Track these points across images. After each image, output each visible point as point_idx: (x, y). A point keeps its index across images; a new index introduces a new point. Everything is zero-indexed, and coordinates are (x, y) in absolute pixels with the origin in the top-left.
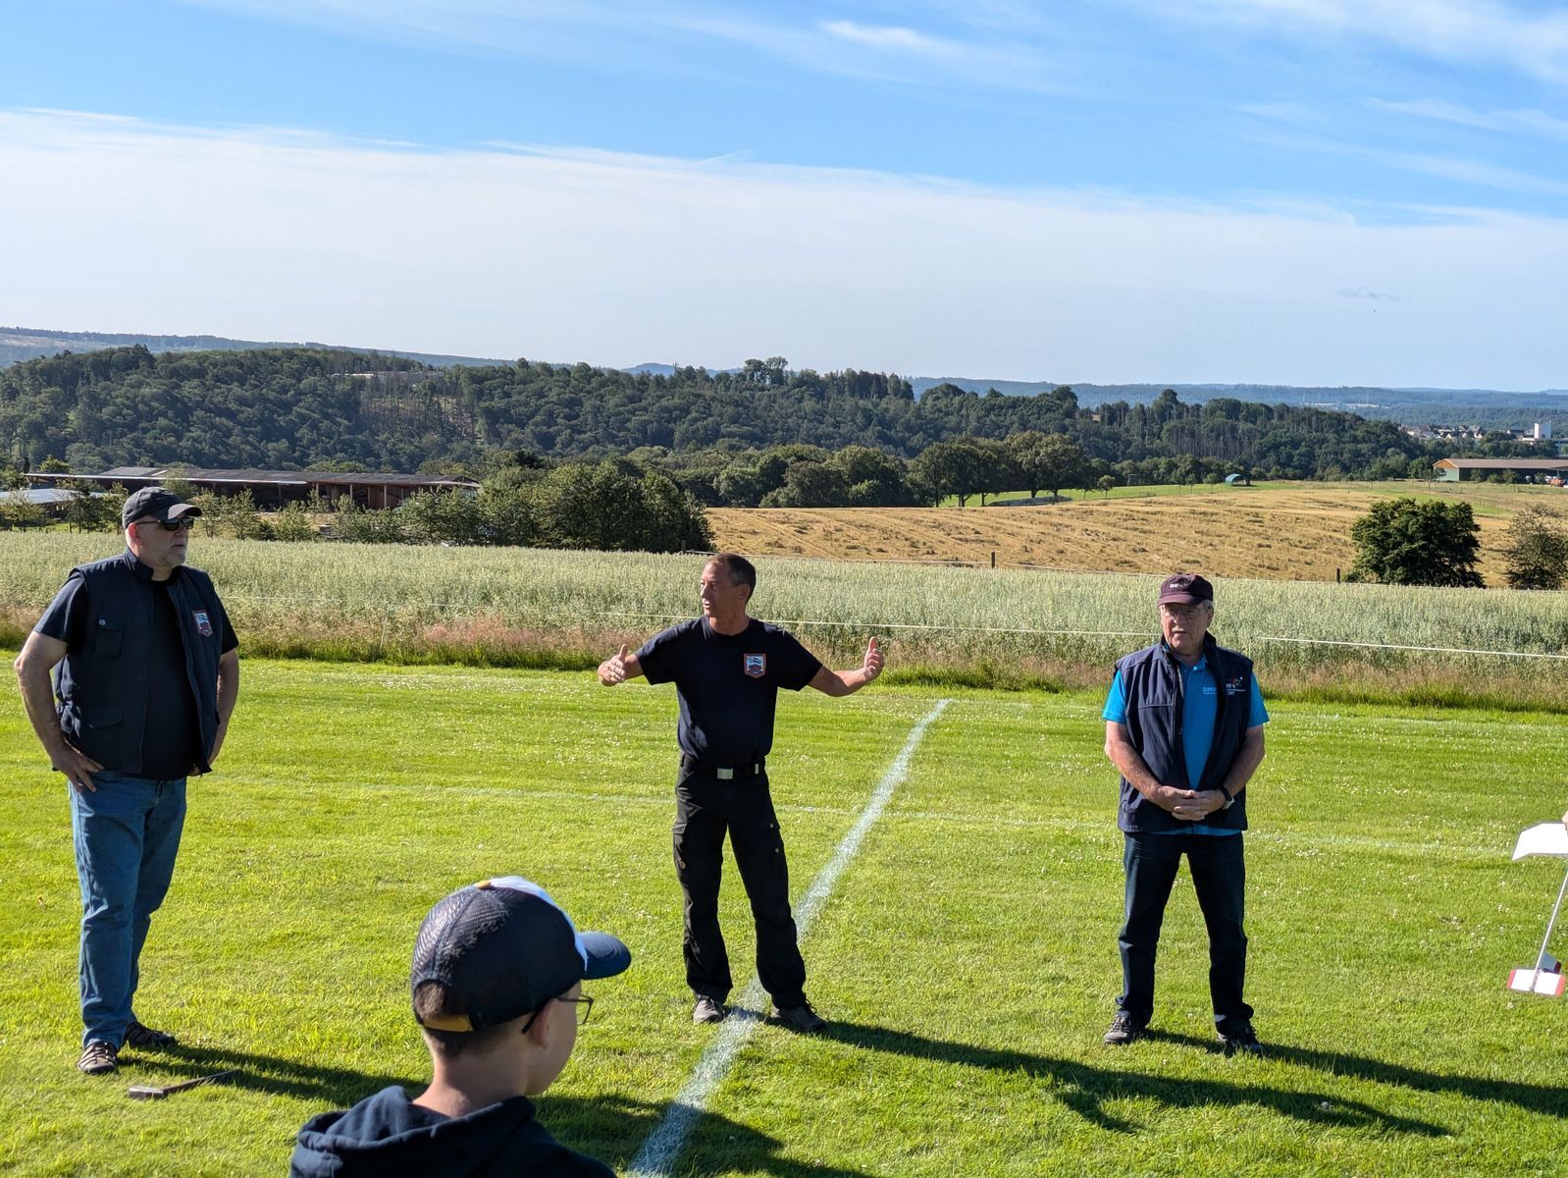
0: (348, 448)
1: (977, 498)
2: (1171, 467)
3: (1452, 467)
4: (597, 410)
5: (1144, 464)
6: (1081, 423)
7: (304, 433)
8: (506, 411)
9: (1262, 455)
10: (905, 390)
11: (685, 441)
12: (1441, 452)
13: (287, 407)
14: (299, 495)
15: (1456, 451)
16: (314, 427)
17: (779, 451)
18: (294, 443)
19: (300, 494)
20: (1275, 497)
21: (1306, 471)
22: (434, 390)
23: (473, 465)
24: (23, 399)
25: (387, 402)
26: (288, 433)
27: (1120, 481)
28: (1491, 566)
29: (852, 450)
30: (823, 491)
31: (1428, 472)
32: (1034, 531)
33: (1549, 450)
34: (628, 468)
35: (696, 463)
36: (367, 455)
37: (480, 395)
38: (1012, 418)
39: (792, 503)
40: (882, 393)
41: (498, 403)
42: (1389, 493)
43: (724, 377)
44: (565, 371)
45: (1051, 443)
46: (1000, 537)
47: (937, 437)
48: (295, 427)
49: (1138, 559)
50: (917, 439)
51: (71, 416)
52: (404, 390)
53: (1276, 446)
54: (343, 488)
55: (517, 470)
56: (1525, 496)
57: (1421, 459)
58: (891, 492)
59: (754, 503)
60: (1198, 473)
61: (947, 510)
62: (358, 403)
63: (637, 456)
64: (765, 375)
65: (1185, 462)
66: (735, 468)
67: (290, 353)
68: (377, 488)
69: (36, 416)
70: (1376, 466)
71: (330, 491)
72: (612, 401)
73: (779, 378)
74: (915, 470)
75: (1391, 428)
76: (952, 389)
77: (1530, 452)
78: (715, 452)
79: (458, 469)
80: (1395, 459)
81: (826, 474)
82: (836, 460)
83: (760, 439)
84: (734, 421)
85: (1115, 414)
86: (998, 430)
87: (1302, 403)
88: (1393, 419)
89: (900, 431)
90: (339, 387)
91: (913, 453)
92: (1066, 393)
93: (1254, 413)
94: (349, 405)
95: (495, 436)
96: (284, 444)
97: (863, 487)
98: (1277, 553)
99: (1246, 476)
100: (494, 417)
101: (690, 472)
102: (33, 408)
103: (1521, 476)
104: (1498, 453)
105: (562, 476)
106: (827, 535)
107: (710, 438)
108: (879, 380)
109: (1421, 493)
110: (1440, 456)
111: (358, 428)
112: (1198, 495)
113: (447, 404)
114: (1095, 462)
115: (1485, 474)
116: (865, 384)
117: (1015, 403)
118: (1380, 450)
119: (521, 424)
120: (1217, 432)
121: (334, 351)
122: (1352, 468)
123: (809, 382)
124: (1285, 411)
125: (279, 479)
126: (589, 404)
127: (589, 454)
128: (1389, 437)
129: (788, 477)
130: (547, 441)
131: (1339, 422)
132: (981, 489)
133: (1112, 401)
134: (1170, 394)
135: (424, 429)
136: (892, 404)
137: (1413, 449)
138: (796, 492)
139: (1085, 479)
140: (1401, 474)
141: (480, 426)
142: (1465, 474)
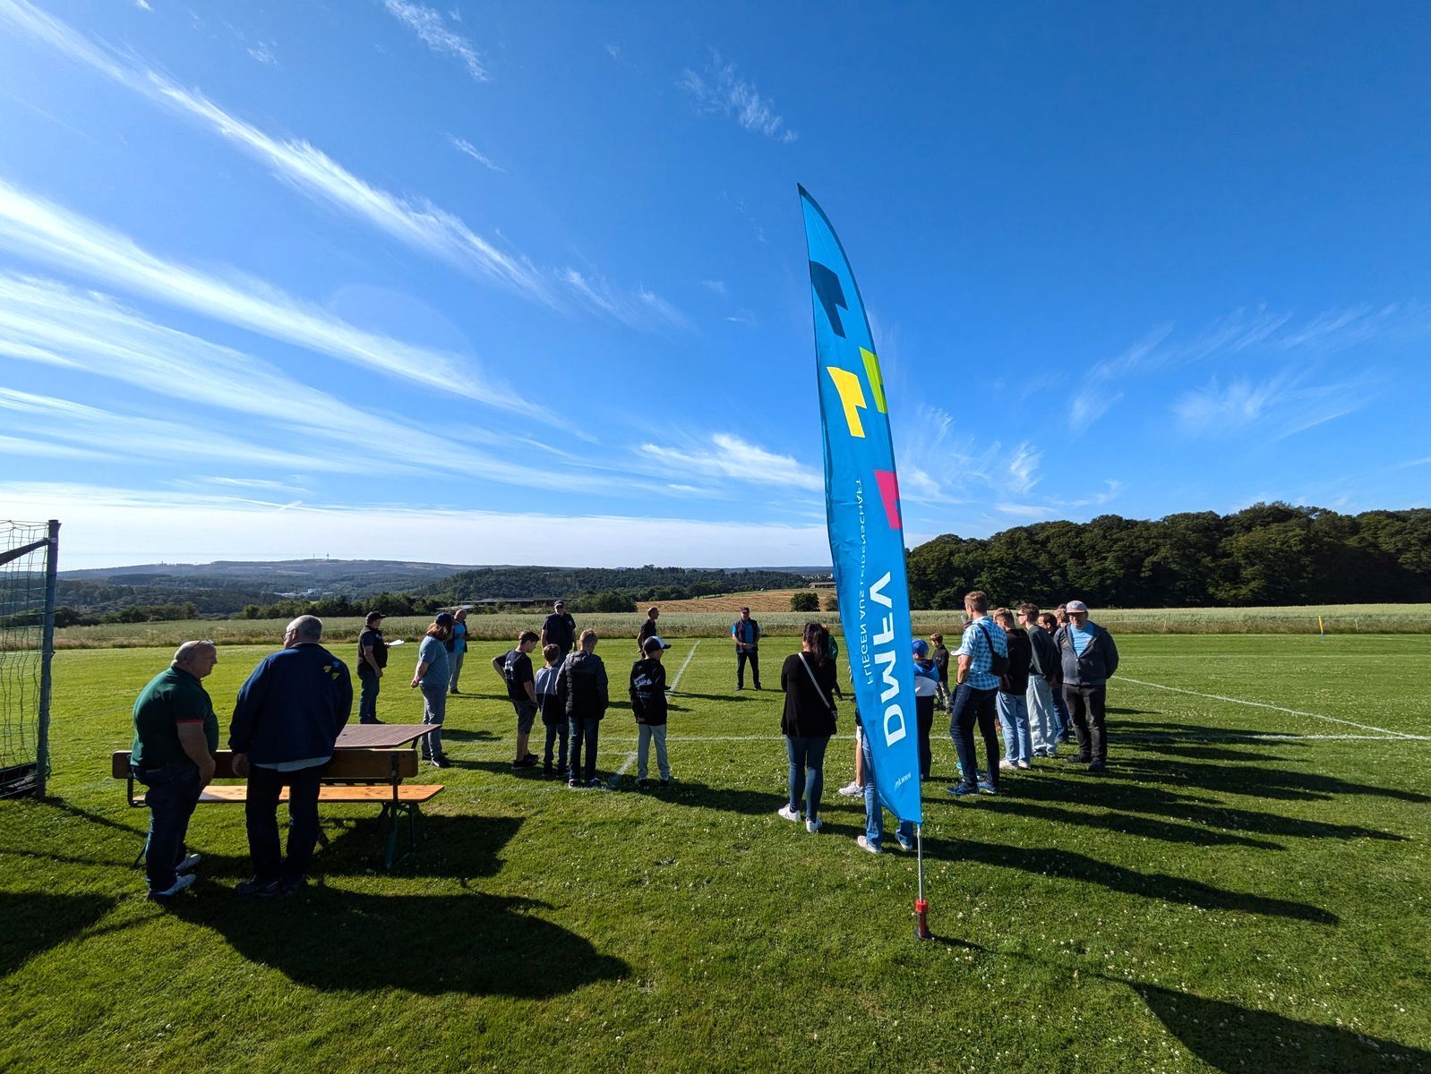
0: (543, 591)
3: (813, 584)
7: (532, 588)
8: (583, 581)
11: (629, 586)
12: (810, 581)
13: (527, 582)
14: (532, 604)
15: (814, 581)
16: (535, 586)
18: (529, 591)
22: (565, 576)
23: (576, 594)
25: (553, 579)
28: (822, 607)
31: (807, 586)
34: (615, 593)
35: (633, 591)
37: (577, 576)
41: (582, 578)
42: (798, 591)
44: (598, 570)
48: (529, 587)
52: (558, 576)
54: (543, 602)
56: (828, 590)
62: (546, 580)
63: (617, 590)
66: (642, 592)
67: (528, 568)
70: (796, 585)
71: (540, 603)
72: (610, 577)
74: (687, 591)
75: (798, 576)
77: (830, 580)
79: (572, 596)
80: (801, 583)
90: (541, 577)
94: (543, 581)
95: (581, 587)
96: (527, 591)
98: (773, 607)
100: (580, 582)
101: (631, 593)
103: (829, 586)
104: (823, 581)
105: (599, 596)
107: (635, 585)
109: (805, 591)
110: (809, 582)
111: (546, 586)
113: (568, 579)
115: (821, 586)
118: (796, 581)
119: (588, 583)
122: (790, 586)
125: (526, 600)
126: (604, 578)
127: (605, 590)
128: (799, 578)
130: (594, 588)
135: (563, 586)
137: (804, 581)
140: (801, 587)
141: (577, 585)
142: (816, 586)
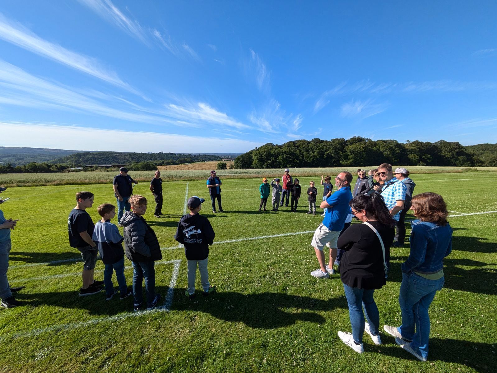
0: (116, 162)
1: (183, 164)
2: (200, 161)
3: (224, 160)
4: (143, 157)
5: (198, 160)
6: (192, 157)
7: (110, 160)
8: (133, 157)
9: (208, 159)
10: (175, 154)
11: (153, 160)
12: (223, 158)
13: (108, 158)
16: (111, 160)
17: (163, 160)
18: (109, 161)
19: (111, 167)
20: (209, 163)
21: (212, 160)
22: (125, 155)
23: (131, 163)
24: (74, 158)
25: (120, 157)
26: (108, 160)
27: (196, 162)
28: (228, 168)
29: (170, 160)
30: (168, 164)
31: (222, 160)
32: (189, 167)
33: (231, 158)
36: (118, 162)
37: (130, 156)
38: (186, 157)
39: (165, 165)
40: (173, 155)
41: (132, 157)
42: (219, 162)
43: (157, 153)
44: (140, 153)
45: (189, 159)
46: (186, 167)
47: (178, 158)
49: (198, 169)
50: (177, 159)
51: (81, 160)
52: (121, 156)
53: (209, 158)
54: (116, 166)
55: (136, 163)
56: (229, 162)
57: (221, 159)
58: (175, 164)
59: (161, 165)
60: (203, 161)
61: (180, 165)
62: (116, 157)
63: (149, 161)
64: (161, 154)
65: (202, 160)
66: (159, 162)
67: (108, 152)
68: (120, 166)
69: (76, 160)
70: (218, 160)
71: (114, 166)
72: (145, 156)
73: (162, 153)
74: (177, 162)
76: (180, 154)
77: (230, 158)
78: (157, 161)
79: (129, 163)
80: (219, 159)
81: (168, 162)
82: (169, 161)
83: (161, 159)
84: (158, 158)
85: (195, 156)
86: (184, 158)
87: (211, 155)
88: (219, 156)
89: (175, 158)
90: (114, 156)
91: (176, 160)
92: (190, 154)
93: (207, 156)
94: (115, 157)
95: (133, 160)
96: (108, 162)
97: (172, 163)
98: (210, 167)
99: (207, 161)
100: (132, 158)
101: (154, 163)
102: (75, 159)
103: (229, 160)
104: (227, 158)
105: (141, 164)
106: (169, 168)
107: (156, 159)
108: (173, 153)
109: (222, 162)
111: (117, 160)
112: (203, 163)
113: (127, 157)
114: (194, 160)
116: (171, 154)
117: (186, 155)
118: (218, 158)
119: (135, 159)
120: (204, 157)
121: (113, 152)
122: (216, 160)
123: (165, 154)
124: (210, 155)
125: (108, 165)
126: (142, 156)
127: (143, 161)
128: (218, 157)
129: (164, 163)
130: (139, 160)
131: (214, 156)
132: (183, 163)
133: (195, 155)
134: (200, 154)
135: (124, 159)
136: (174, 156)
138: (165, 164)
139: (193, 162)
140: (220, 160)
141: (131, 159)
142: (225, 160)
